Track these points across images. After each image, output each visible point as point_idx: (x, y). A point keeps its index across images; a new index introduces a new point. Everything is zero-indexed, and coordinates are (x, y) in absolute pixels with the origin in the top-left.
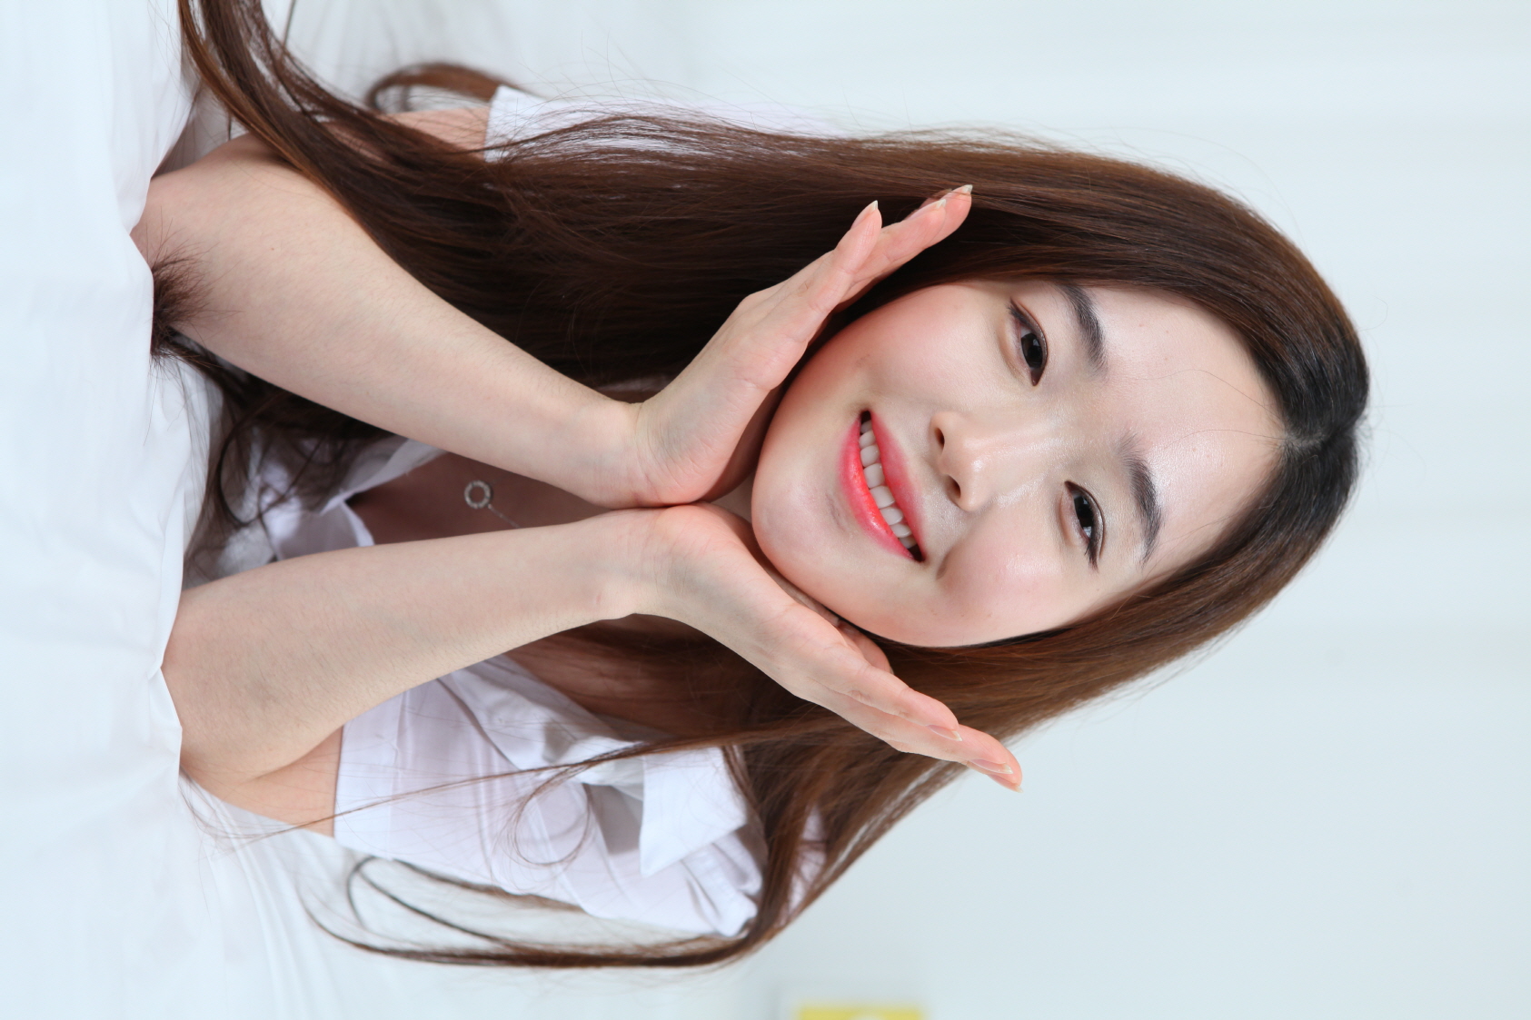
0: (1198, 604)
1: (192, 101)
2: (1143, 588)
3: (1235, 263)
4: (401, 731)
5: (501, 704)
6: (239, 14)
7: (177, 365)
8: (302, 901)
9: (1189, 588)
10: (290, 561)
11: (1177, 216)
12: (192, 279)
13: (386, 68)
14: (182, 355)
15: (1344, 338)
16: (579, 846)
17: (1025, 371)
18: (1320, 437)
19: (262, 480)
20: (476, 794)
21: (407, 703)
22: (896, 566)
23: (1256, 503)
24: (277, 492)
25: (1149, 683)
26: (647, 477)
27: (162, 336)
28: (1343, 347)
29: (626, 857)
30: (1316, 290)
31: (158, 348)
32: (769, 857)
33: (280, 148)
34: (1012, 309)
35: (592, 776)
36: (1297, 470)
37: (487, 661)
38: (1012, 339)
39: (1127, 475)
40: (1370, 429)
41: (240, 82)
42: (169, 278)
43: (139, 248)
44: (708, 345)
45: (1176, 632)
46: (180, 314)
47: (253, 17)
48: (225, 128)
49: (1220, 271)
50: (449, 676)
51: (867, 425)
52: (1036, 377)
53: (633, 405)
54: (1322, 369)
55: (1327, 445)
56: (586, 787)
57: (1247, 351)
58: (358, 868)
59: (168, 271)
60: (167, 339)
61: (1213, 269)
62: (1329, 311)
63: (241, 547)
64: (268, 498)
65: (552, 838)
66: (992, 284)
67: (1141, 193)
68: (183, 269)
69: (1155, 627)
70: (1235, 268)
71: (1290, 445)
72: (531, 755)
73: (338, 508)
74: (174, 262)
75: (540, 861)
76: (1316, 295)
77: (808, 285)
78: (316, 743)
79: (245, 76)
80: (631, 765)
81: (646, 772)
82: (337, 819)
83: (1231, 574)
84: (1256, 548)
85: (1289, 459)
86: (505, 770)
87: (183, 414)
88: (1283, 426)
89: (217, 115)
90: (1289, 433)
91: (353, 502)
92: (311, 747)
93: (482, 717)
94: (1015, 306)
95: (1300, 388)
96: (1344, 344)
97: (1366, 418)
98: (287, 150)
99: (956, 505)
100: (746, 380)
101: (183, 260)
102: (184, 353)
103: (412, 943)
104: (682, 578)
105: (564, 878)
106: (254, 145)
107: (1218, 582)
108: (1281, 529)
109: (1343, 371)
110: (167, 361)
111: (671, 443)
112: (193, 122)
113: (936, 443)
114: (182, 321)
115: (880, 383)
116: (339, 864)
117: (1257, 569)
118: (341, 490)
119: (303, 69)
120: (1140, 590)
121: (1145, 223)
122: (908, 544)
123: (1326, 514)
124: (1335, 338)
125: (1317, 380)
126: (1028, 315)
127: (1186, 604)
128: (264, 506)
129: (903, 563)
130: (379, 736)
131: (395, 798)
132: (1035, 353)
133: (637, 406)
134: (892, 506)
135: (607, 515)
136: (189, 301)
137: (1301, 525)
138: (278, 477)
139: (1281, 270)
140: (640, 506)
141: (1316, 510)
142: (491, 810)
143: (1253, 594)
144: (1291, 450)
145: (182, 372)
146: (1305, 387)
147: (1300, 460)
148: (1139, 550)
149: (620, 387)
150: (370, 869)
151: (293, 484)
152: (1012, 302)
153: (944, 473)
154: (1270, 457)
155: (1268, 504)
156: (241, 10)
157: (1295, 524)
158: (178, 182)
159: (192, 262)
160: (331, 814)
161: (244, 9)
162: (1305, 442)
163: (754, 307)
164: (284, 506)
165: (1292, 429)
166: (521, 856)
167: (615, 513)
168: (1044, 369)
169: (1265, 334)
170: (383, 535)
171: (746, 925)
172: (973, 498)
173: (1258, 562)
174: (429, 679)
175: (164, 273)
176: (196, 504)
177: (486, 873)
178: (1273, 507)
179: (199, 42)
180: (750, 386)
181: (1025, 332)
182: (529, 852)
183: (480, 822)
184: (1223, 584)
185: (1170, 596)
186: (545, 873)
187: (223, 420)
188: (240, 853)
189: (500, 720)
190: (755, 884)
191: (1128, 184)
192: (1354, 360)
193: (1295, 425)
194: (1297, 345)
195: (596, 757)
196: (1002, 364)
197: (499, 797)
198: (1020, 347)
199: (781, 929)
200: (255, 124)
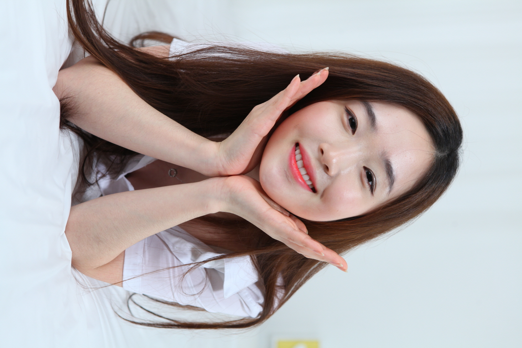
0: (407, 207)
1: (72, 45)
2: (388, 202)
3: (419, 95)
4: (144, 252)
5: (177, 242)
6: (87, 16)
7: (68, 132)
8: (113, 308)
9: (404, 202)
10: (106, 196)
11: (401, 79)
12: (73, 104)
13: (136, 34)
14: (70, 129)
15: (455, 120)
16: (204, 289)
17: (350, 130)
18: (447, 153)
19: (97, 170)
20: (169, 273)
21: (146, 243)
22: (307, 194)
23: (426, 174)
24: (102, 173)
25: (390, 234)
26: (223, 166)
27: (63, 122)
28: (454, 122)
29: (219, 292)
30: (445, 104)
31: (62, 126)
32: (266, 291)
33: (101, 60)
34: (346, 110)
35: (207, 265)
36: (439, 163)
37: (171, 228)
38: (346, 119)
39: (384, 164)
40: (463, 150)
41: (88, 39)
42: (65, 103)
43: (55, 94)
44: (243, 122)
45: (399, 217)
46: (69, 115)
47: (92, 17)
48: (83, 54)
49: (415, 97)
50: (160, 233)
51: (298, 148)
52: (354, 132)
53: (218, 143)
54: (447, 130)
55: (449, 155)
56: (205, 269)
57: (423, 124)
58: (130, 297)
59: (65, 101)
60: (65, 123)
61: (411, 96)
62: (450, 111)
63: (90, 192)
64: (99, 175)
65: (195, 286)
66: (339, 101)
67: (387, 72)
68: (70, 100)
69: (392, 215)
70: (419, 96)
71: (437, 155)
72: (187, 259)
73: (122, 178)
74: (67, 98)
75: (192, 294)
76: (445, 106)
77: (276, 102)
78: (116, 256)
79: (89, 37)
80: (220, 262)
81: (225, 264)
82: (123, 282)
83: (418, 197)
84: (426, 189)
85: (437, 160)
86: (179, 265)
87: (71, 148)
88: (435, 149)
89: (80, 49)
90: (437, 151)
91: (127, 176)
92: (115, 257)
93: (171, 247)
94: (347, 108)
95: (441, 136)
96: (455, 122)
97: (461, 147)
98: (103, 61)
99: (327, 174)
100: (255, 133)
101: (70, 97)
102: (70, 128)
103: (150, 321)
104: (234, 199)
105: (199, 299)
106: (92, 59)
107: (413, 200)
108: (434, 183)
109: (454, 131)
110: (65, 130)
111: (231, 155)
112: (72, 52)
113: (320, 153)
114: (70, 117)
115: (302, 134)
116: (124, 296)
117: (426, 196)
118: (123, 172)
119: (108, 34)
120: (387, 203)
121: (389, 81)
122: (311, 187)
123: (449, 178)
124: (452, 119)
125: (446, 133)
126: (351, 111)
127: (403, 207)
128: (98, 178)
129: (310, 193)
130: (137, 254)
131: (142, 275)
132: (353, 124)
133: (220, 143)
134: (306, 174)
135: (210, 179)
136: (72, 111)
137: (441, 181)
138: (102, 168)
139: (434, 97)
140: (221, 176)
141: (445, 176)
142: (174, 277)
143: (425, 204)
144: (437, 157)
145: (70, 134)
146: (442, 136)
147: (440, 160)
148: (387, 189)
149: (215, 137)
150: (134, 297)
151: (108, 171)
152: (346, 107)
153: (323, 163)
154: (430, 159)
155: (430, 174)
156: (88, 15)
157: (439, 181)
158: (68, 72)
159: (72, 98)
160: (121, 281)
161: (89, 15)
162: (442, 154)
163: (258, 110)
164: (105, 178)
165: (438, 149)
166: (184, 293)
167: (212, 178)
168: (356, 129)
169: (429, 118)
170: (137, 187)
171: (259, 314)
172: (333, 172)
173: (427, 194)
174: (153, 234)
175: (64, 101)
176: (75, 178)
177: (172, 298)
178: (432, 175)
179: (74, 26)
180: (256, 135)
181: (350, 117)
182: (187, 291)
183: (171, 282)
184: (415, 201)
185: (398, 205)
186: (192, 298)
187: (84, 150)
188: (92, 293)
189: (177, 247)
190: (262, 300)
191: (384, 69)
192: (458, 127)
193: (439, 148)
194: (439, 122)
195: (207, 259)
196: (343, 128)
197: (177, 274)
198: (349, 122)
199: (271, 315)
200: (92, 52)
